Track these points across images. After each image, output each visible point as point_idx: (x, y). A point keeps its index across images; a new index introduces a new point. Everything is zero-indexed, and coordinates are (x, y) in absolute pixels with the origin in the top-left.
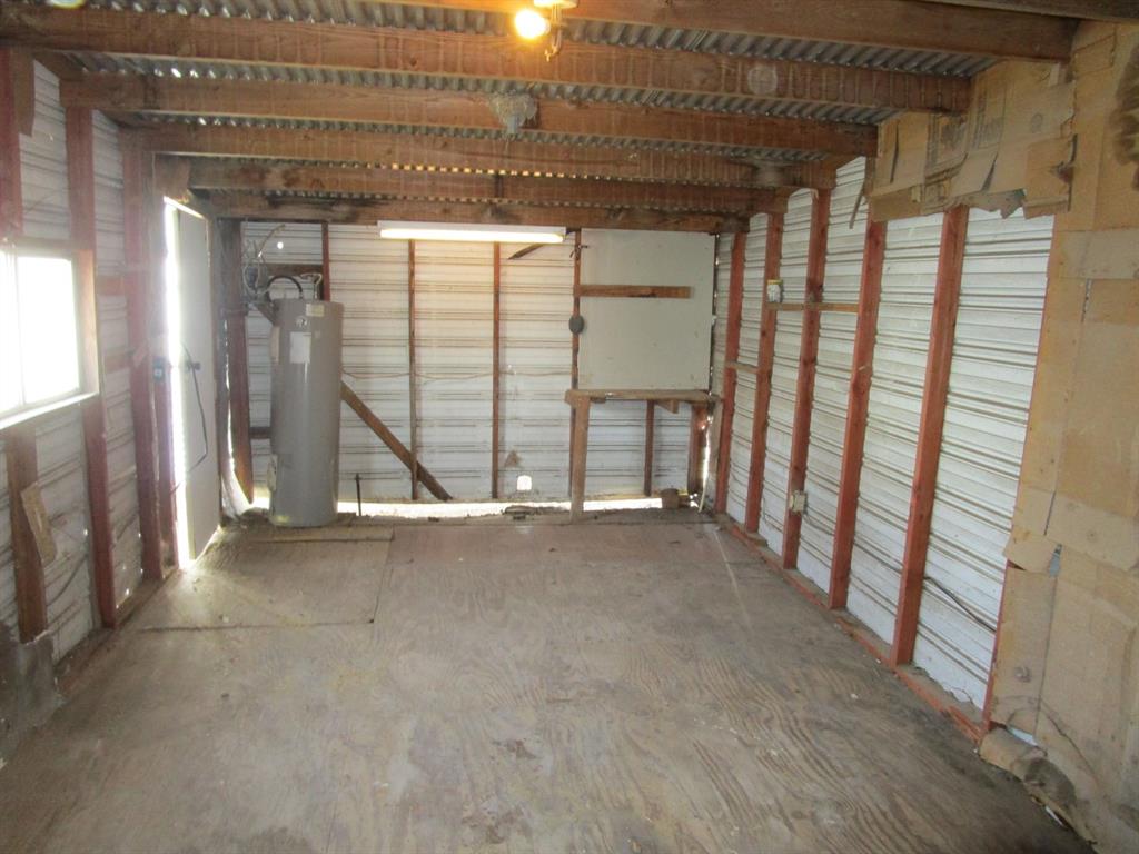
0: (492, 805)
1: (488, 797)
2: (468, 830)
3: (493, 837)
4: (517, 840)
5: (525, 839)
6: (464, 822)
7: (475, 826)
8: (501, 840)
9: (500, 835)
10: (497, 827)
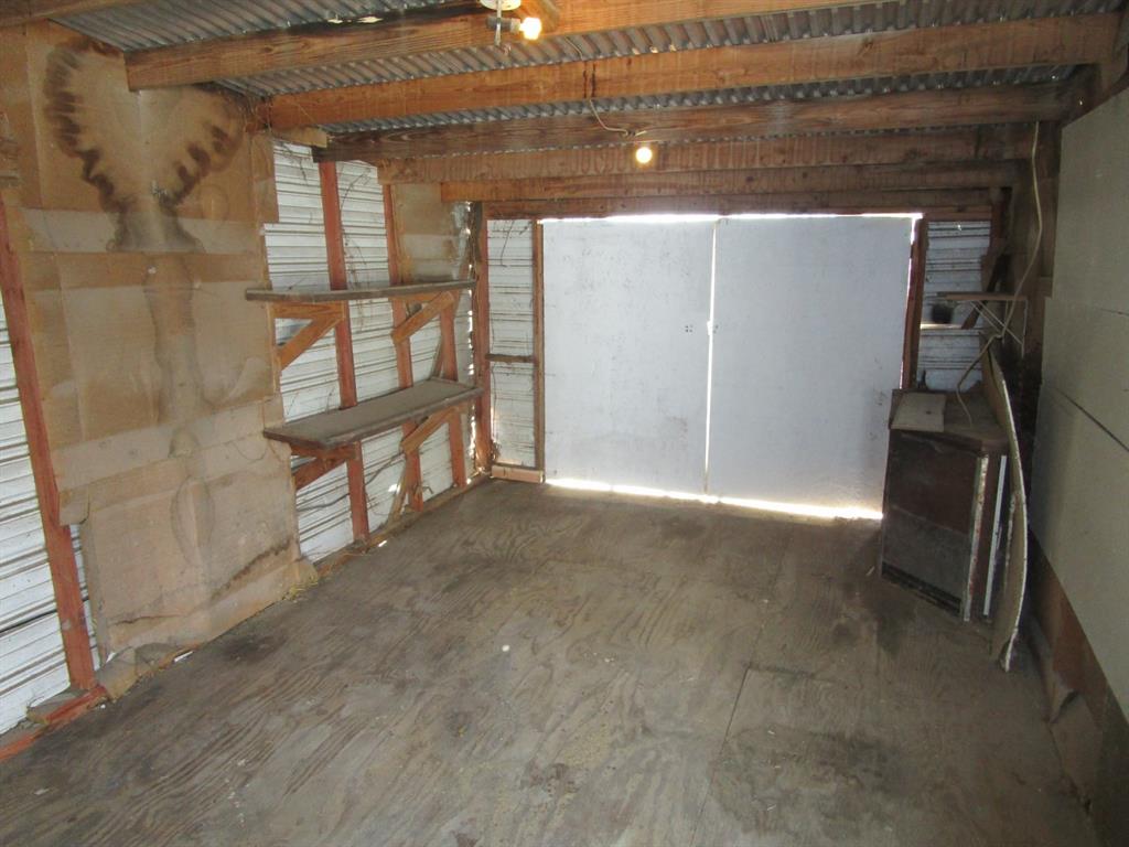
0: (543, 797)
1: (540, 806)
2: (577, 782)
3: (561, 771)
4: (543, 762)
5: (537, 761)
6: (577, 790)
7: (569, 783)
8: (556, 766)
9: (554, 770)
10: (552, 777)
